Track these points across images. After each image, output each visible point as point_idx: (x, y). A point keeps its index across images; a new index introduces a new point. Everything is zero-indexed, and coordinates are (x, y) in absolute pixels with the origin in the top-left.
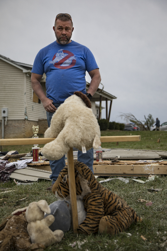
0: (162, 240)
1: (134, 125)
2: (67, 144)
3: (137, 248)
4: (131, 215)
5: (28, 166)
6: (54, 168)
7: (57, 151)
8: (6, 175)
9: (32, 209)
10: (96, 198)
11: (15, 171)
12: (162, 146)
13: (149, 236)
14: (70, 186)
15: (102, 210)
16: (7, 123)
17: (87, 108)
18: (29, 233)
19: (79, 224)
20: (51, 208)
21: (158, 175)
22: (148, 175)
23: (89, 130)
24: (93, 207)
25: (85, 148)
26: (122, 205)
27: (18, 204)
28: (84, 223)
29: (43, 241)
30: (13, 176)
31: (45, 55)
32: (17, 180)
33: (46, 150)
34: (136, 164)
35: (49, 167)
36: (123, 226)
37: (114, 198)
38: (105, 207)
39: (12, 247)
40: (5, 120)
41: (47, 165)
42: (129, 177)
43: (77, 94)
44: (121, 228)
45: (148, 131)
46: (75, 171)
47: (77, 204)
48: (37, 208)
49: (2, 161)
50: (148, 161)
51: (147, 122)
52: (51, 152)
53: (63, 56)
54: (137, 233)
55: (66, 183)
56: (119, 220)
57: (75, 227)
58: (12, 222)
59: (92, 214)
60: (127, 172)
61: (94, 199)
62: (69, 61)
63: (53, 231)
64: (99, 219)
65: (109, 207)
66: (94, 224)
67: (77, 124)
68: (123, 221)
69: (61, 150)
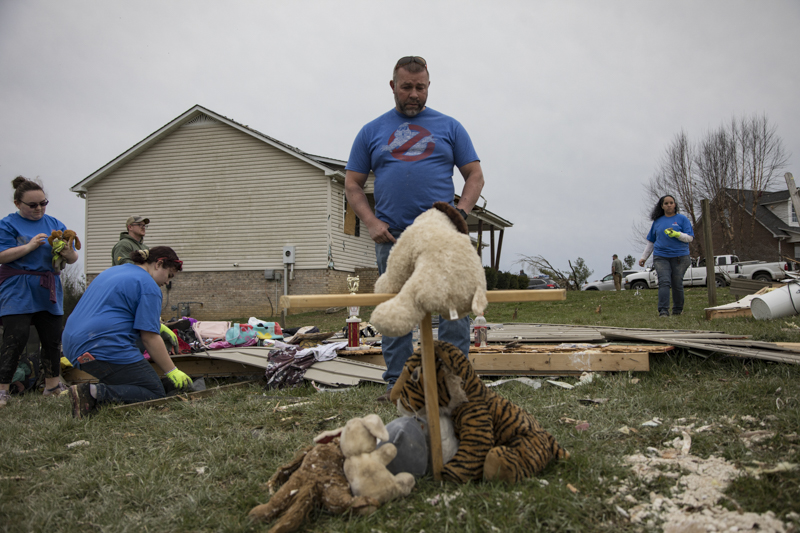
0: (609, 493)
1: (547, 280)
2: (420, 305)
3: (561, 505)
4: (548, 445)
5: (340, 355)
6: (390, 359)
7: (400, 318)
8: (296, 372)
9: (352, 432)
10: (479, 413)
11: (314, 366)
12: (605, 318)
13: (584, 486)
14: (426, 389)
15: (489, 435)
16: (294, 275)
17: (460, 234)
18: (348, 477)
19: (445, 462)
20: (388, 429)
21: (598, 372)
22: (580, 373)
23: (464, 278)
24: (473, 430)
25: (455, 312)
26: (530, 427)
27: (322, 426)
28: (453, 461)
29: (374, 493)
30: (309, 374)
31: (374, 135)
32: (317, 383)
33: (378, 317)
34: (555, 351)
35: (382, 359)
36: (532, 467)
37: (514, 412)
38: (495, 431)
39: (316, 503)
40: (289, 271)
41: (375, 354)
42: (541, 378)
43: (440, 208)
44: (527, 471)
45: (577, 291)
46: (437, 360)
47: (441, 423)
48: (362, 430)
49: (289, 346)
50: (579, 345)
51: (574, 273)
52: (389, 321)
53: (410, 135)
54: (560, 480)
55: (419, 382)
56: (523, 454)
57: (436, 469)
58: (314, 456)
59: (471, 443)
60: (537, 367)
61: (473, 414)
62: (421, 145)
63: (395, 474)
64: (483, 453)
65: (503, 430)
66: (474, 462)
67: (439, 266)
68: (531, 457)
69: (409, 317)
